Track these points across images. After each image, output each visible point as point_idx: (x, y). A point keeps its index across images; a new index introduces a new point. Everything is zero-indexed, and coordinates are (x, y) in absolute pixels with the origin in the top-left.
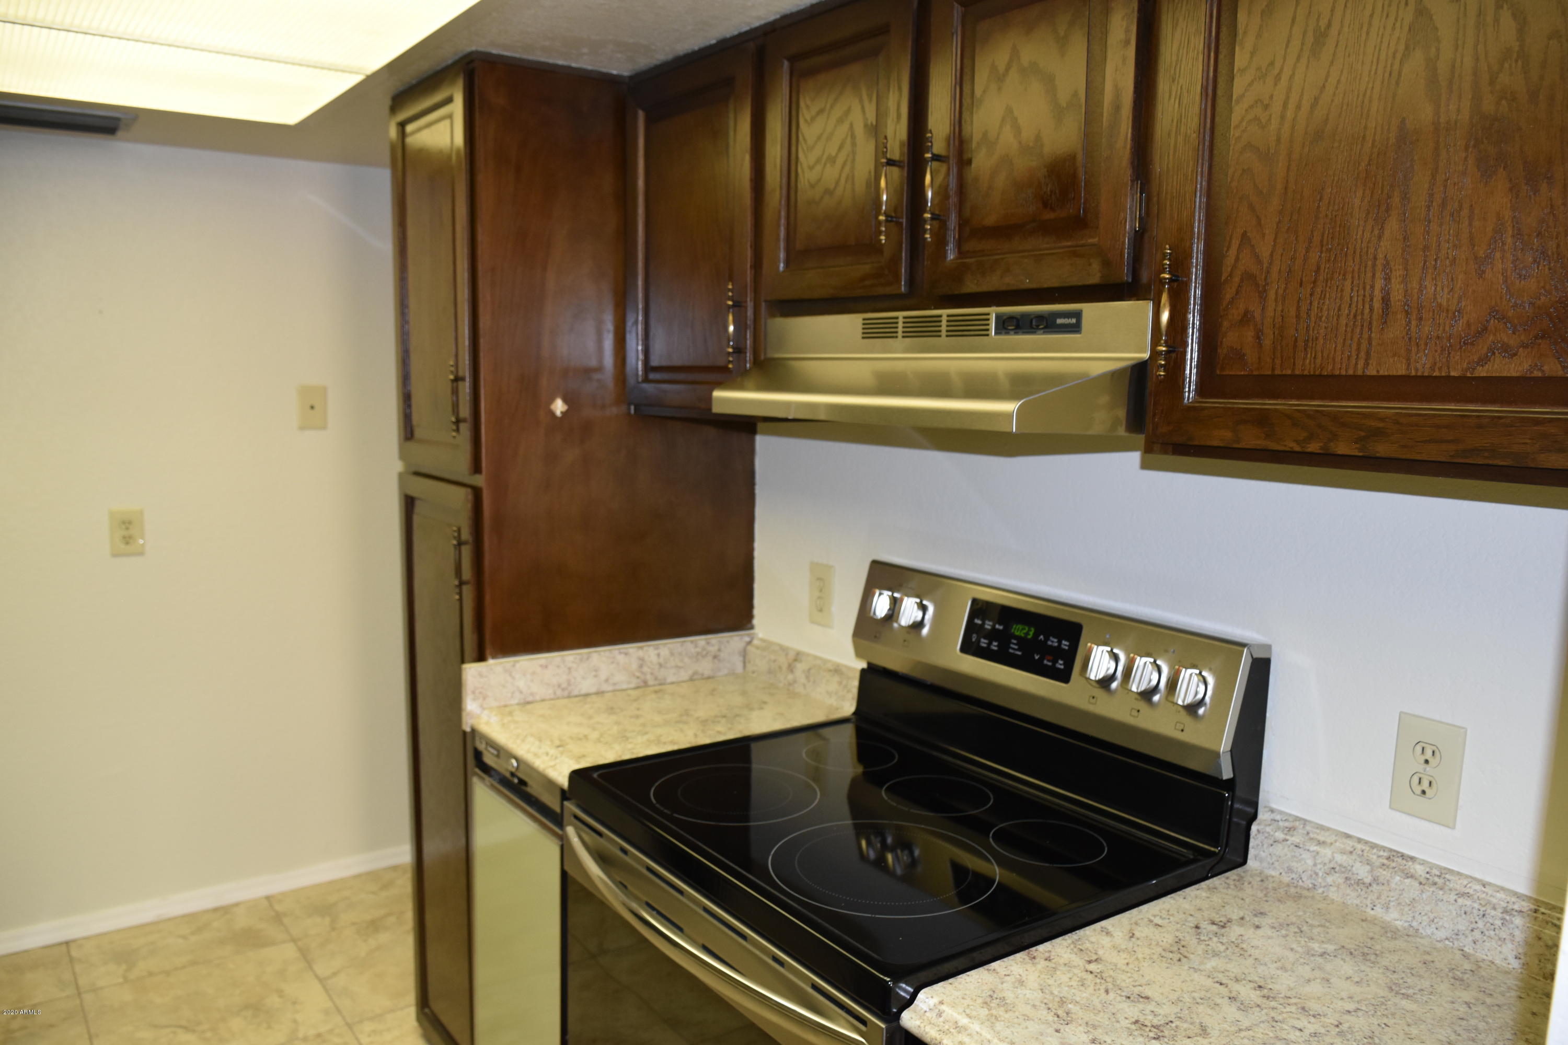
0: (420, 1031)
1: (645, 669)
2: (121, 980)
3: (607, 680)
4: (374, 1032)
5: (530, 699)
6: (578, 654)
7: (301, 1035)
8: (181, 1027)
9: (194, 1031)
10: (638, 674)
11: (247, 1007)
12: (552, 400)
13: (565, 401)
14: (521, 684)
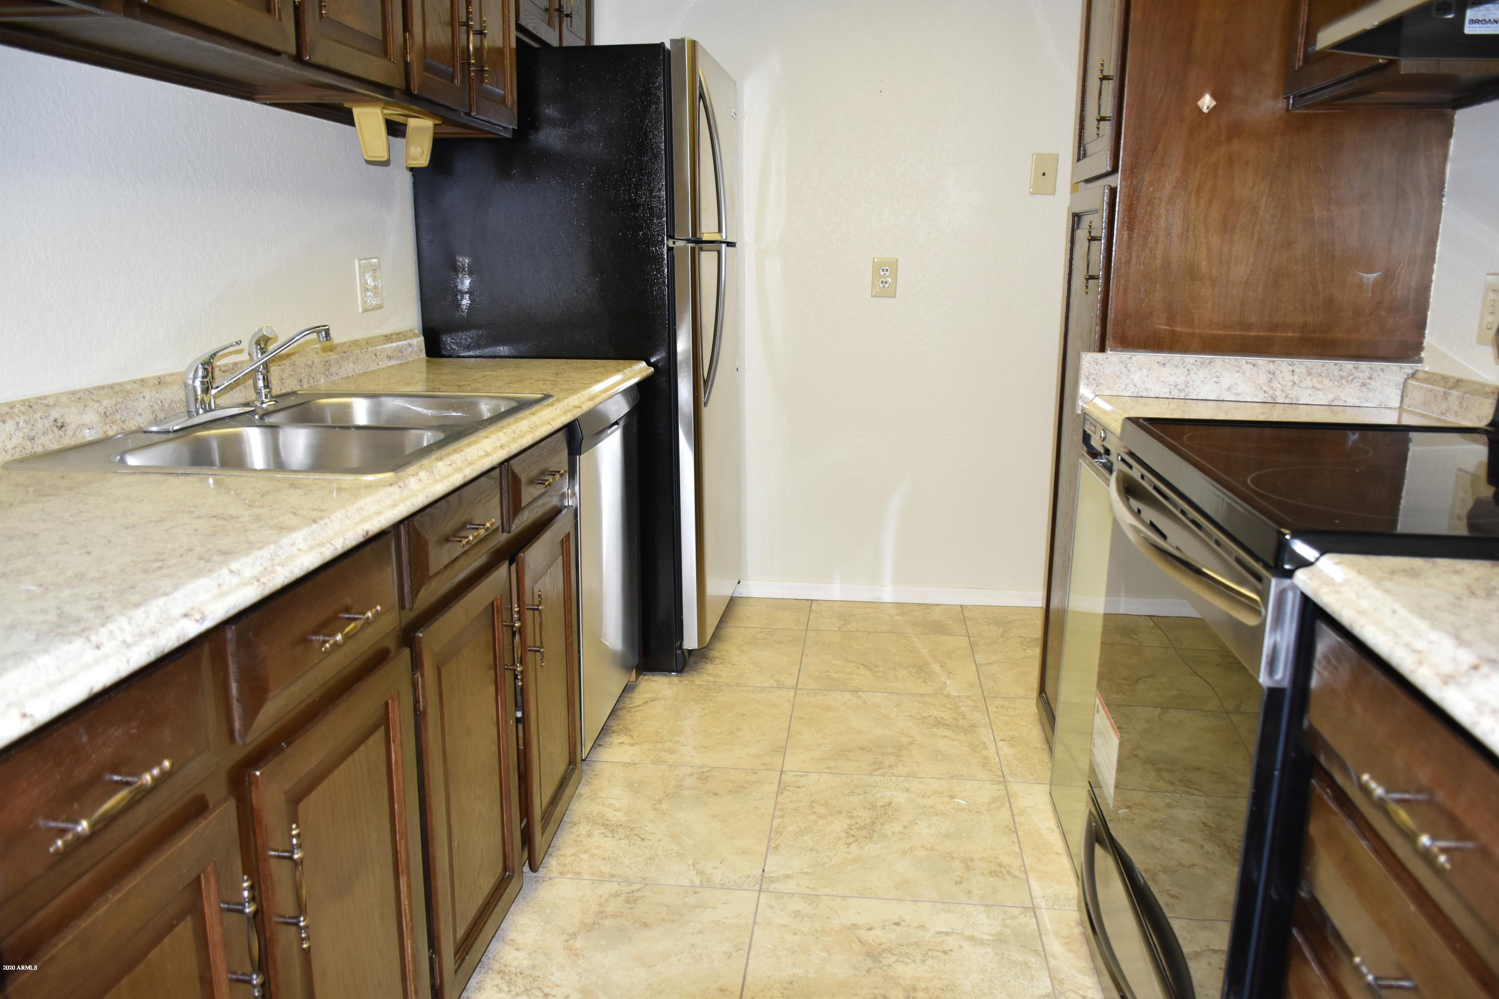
0: (1038, 717)
1: (1275, 384)
2: (837, 629)
3: (1229, 389)
4: (1002, 707)
5: (1144, 394)
6: (1201, 358)
7: (945, 693)
8: (864, 665)
9: (871, 670)
10: (1266, 388)
11: (914, 666)
12: (1200, 96)
13: (1214, 96)
14: (1136, 377)
